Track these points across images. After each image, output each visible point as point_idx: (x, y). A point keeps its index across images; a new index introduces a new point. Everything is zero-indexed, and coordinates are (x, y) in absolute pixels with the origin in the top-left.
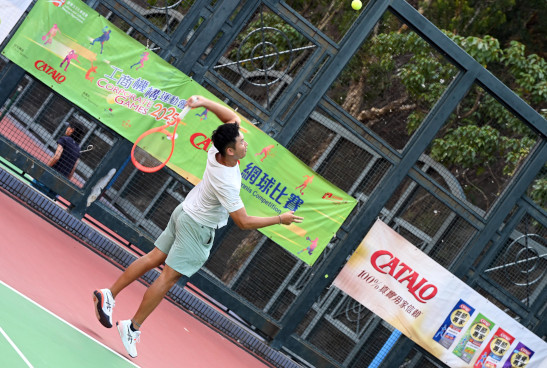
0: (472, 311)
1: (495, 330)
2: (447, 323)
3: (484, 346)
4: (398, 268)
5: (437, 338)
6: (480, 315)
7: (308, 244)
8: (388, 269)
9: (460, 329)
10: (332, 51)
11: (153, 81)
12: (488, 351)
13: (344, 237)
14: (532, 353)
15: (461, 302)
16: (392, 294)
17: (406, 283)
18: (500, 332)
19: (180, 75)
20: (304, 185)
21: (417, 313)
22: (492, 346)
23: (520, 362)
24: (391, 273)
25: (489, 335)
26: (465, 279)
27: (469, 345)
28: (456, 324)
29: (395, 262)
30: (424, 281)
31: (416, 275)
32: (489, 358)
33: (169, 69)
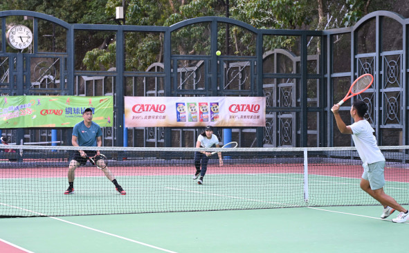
0: (184, 104)
1: (198, 104)
2: (178, 113)
3: (198, 112)
4: (145, 108)
5: (179, 120)
6: (188, 104)
7: (107, 120)
8: (141, 110)
9: (185, 112)
10: (66, 56)
11: (14, 105)
12: (201, 113)
13: (117, 110)
14: (217, 104)
15: (177, 104)
16: (150, 117)
17: (152, 110)
18: (200, 104)
19: (21, 97)
20: (90, 102)
21: (164, 117)
22: (202, 110)
23: (216, 109)
24: (144, 111)
25: (197, 108)
26: (172, 95)
27: (193, 115)
28: (182, 111)
29: (143, 106)
30: (158, 105)
31: (153, 106)
32: (204, 115)
33: (16, 98)
